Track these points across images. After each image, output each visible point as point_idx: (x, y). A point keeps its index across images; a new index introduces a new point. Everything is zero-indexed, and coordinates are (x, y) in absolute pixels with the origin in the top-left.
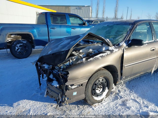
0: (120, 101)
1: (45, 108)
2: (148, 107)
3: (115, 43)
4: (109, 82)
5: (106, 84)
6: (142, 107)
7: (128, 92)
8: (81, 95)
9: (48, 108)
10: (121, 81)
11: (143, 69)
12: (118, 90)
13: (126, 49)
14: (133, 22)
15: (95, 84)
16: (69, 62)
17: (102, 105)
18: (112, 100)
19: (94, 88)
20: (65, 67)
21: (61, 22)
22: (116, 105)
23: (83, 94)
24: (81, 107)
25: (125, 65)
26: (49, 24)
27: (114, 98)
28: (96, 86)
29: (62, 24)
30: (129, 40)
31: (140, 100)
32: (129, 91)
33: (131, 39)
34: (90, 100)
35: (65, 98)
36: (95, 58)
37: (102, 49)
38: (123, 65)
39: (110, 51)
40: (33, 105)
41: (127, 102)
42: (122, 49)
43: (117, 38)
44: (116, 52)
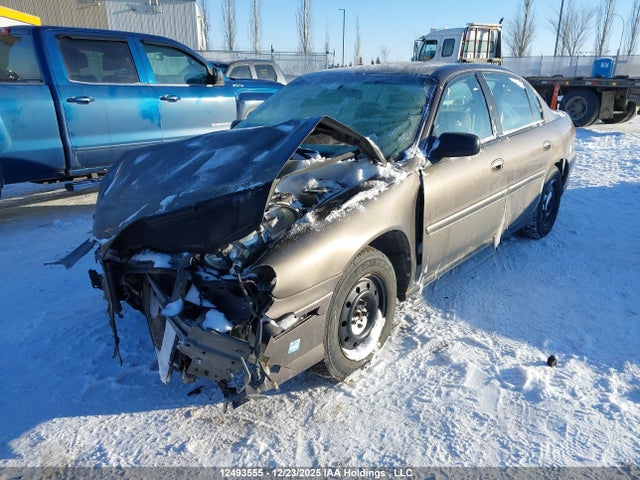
0: (424, 352)
1: (162, 428)
2: (513, 354)
3: (389, 150)
4: (386, 291)
5: (376, 298)
6: (498, 358)
7: (437, 318)
8: (312, 347)
9: (173, 425)
10: (418, 283)
11: (474, 236)
12: (403, 316)
13: (427, 170)
14: (430, 74)
15: (349, 305)
16: (255, 232)
17: (371, 376)
18: (398, 353)
19: (345, 319)
20: (246, 253)
21: (106, 73)
22: (417, 366)
23: (319, 343)
24: (302, 395)
25: (428, 227)
26: (56, 81)
27: (402, 345)
28: (350, 311)
29: (118, 81)
30: (431, 139)
31: (483, 336)
32: (440, 315)
33: (438, 133)
34: (335, 363)
35: (262, 369)
36: (345, 209)
37: (355, 175)
38: (425, 226)
39: (383, 179)
40: (106, 429)
41: (448, 351)
42: (417, 170)
43: (394, 133)
44: (402, 181)
